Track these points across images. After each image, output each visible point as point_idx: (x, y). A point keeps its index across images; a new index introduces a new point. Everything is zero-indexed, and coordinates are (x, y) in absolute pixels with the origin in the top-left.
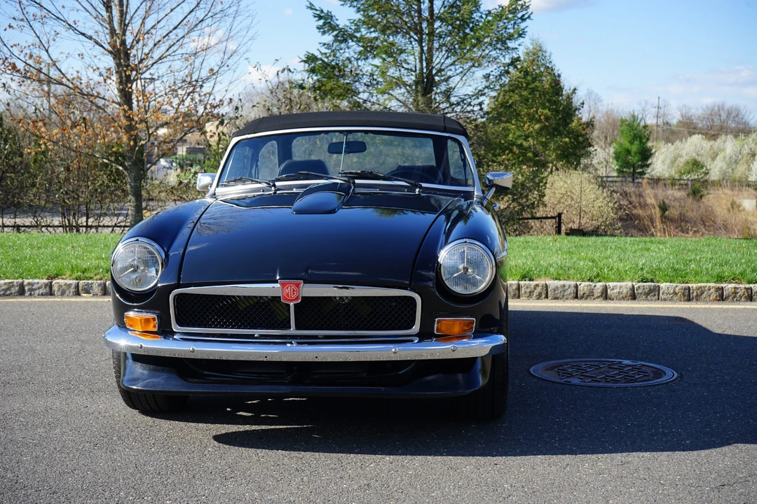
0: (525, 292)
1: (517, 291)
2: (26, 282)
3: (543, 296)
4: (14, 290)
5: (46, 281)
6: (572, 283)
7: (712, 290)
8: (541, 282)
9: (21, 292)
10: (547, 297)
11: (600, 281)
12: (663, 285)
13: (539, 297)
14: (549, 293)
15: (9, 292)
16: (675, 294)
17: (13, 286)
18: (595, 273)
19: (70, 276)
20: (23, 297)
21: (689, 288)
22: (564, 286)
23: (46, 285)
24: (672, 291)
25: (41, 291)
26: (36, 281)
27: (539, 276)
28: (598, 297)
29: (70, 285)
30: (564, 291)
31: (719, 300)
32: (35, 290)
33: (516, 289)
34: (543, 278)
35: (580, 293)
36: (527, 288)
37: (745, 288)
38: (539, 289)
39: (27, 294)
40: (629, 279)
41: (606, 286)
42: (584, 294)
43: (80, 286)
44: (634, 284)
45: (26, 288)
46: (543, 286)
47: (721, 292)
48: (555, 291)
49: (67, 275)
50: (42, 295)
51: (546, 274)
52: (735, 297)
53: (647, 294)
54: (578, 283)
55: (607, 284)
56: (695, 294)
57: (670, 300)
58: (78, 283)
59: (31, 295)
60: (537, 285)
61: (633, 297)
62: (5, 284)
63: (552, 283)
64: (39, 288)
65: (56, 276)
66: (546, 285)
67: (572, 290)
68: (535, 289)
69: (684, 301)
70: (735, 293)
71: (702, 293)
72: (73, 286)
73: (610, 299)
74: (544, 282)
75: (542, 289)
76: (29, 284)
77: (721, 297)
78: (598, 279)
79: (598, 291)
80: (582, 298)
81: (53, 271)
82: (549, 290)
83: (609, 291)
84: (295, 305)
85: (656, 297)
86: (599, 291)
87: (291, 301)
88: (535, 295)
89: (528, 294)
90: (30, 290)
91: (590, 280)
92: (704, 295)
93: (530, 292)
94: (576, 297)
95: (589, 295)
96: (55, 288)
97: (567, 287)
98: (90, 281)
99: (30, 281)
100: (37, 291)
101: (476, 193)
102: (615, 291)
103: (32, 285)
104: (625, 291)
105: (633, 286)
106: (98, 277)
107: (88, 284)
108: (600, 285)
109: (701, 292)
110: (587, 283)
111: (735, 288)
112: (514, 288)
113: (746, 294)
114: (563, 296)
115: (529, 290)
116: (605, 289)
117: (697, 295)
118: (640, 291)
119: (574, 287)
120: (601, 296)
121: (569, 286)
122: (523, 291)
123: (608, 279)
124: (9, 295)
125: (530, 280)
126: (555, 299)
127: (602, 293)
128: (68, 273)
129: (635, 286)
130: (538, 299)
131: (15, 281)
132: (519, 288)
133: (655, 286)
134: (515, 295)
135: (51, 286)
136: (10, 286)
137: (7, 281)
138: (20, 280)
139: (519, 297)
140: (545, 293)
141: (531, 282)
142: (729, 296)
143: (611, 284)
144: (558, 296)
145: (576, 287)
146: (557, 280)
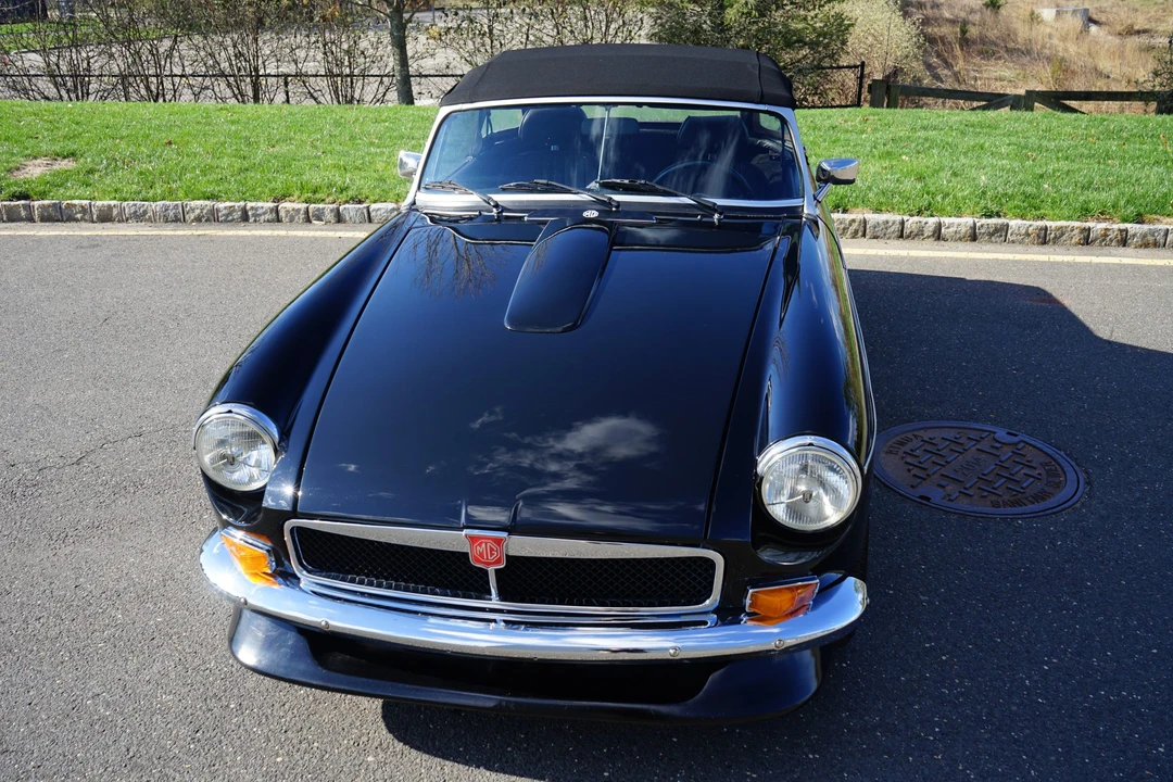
2: (249, 205)
3: (860, 234)
4: (237, 215)
5: (271, 205)
6: (898, 218)
7: (1076, 232)
8: (856, 215)
9: (245, 217)
10: (864, 235)
11: (932, 216)
12: (1014, 223)
14: (868, 231)
15: (230, 218)
16: (1028, 235)
17: (234, 211)
18: (926, 203)
19: (299, 197)
20: (246, 223)
21: (1046, 229)
22: (887, 222)
23: (272, 210)
24: (1024, 232)
25: (267, 217)
26: (260, 204)
27: (856, 206)
28: (928, 237)
29: (298, 210)
30: (886, 228)
31: (1083, 245)
32: (260, 215)
34: (860, 209)
35: (907, 231)
36: (841, 223)
37: (1119, 230)
38: (855, 226)
39: (252, 220)
40: (968, 211)
41: (940, 223)
42: (911, 232)
43: (310, 211)
44: (976, 220)
45: (250, 213)
46: (860, 221)
47: (1086, 234)
48: (875, 227)
49: (296, 197)
50: (268, 221)
51: (865, 202)
52: (1103, 240)
53: (991, 235)
54: (906, 218)
55: (942, 220)
56: (1052, 236)
57: (1020, 243)
58: (308, 208)
59: (255, 221)
60: (854, 221)
61: (974, 237)
62: (225, 208)
63: (872, 218)
64: (264, 213)
65: (283, 197)
66: (865, 221)
67: (897, 227)
68: (850, 225)
69: (1038, 244)
70: (1106, 235)
71: (1063, 234)
72: (302, 212)
73: (943, 239)
74: (860, 217)
75: (859, 225)
76: (252, 208)
77: (1086, 240)
78: (929, 212)
79: (928, 231)
80: (908, 237)
81: (279, 193)
82: (868, 226)
83: (943, 230)
84: (496, 570)
85: (1003, 238)
86: (931, 229)
87: (489, 564)
90: (253, 215)
91: (919, 213)
92: (1064, 237)
93: (844, 229)
94: (901, 236)
95: (917, 235)
96: (282, 214)
97: (890, 224)
98: (321, 206)
99: (253, 204)
100: (262, 218)
101: (805, 211)
102: (951, 230)
103: (256, 209)
104: (963, 231)
105: (975, 224)
106: (331, 198)
107: (318, 209)
108: (932, 221)
109: (1062, 231)
110: (916, 219)
111: (1106, 229)
113: (1119, 238)
114: (885, 235)
115: (843, 226)
116: (939, 226)
117: (1055, 237)
118: (983, 231)
119: (900, 223)
120: (933, 235)
121: (894, 223)
123: (942, 212)
124: (231, 221)
125: (843, 213)
126: (874, 238)
127: (934, 232)
128: (297, 193)
129: (978, 225)
130: (853, 237)
131: (237, 204)
133: (1002, 225)
135: (277, 212)
136: (231, 210)
137: (228, 204)
138: (242, 203)
140: (863, 231)
141: (846, 216)
142: (1096, 239)
143: (946, 220)
144: (879, 234)
145: (902, 223)
146: (878, 210)
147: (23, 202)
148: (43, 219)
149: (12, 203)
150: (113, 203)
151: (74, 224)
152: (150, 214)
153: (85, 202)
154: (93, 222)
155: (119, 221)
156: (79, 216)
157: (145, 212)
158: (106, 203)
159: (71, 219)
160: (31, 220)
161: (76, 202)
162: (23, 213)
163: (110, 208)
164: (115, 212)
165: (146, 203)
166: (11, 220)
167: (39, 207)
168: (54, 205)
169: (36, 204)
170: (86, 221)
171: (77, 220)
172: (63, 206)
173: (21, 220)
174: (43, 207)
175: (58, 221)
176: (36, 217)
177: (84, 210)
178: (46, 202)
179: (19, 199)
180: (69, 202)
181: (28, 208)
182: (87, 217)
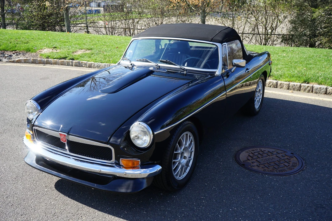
0: (303, 89)
1: (299, 88)
3: (311, 91)
6: (325, 87)
8: (310, 85)
10: (312, 92)
13: (309, 91)
14: (314, 90)
22: (321, 88)
30: (320, 90)
33: (299, 87)
34: (313, 83)
35: (328, 92)
36: (304, 87)
38: (309, 88)
42: (329, 92)
46: (311, 87)
48: (316, 90)
51: (316, 81)
54: (328, 87)
60: (309, 86)
63: (316, 86)
66: (313, 87)
67: (324, 90)
68: (307, 88)
74: (312, 85)
75: (311, 88)
80: (328, 94)
82: (314, 89)
88: (307, 90)
89: (304, 90)
93: (305, 89)
94: (326, 93)
97: (322, 89)
112: (298, 86)
114: (320, 92)
115: (304, 88)
119: (326, 89)
121: (323, 88)
122: (302, 88)
125: (307, 83)
132: (300, 86)
134: (298, 89)
139: (300, 90)
140: (312, 90)
141: (307, 85)
144: (317, 92)
145: (327, 89)
146: (320, 84)
147: (71, 61)
148: (75, 66)
149: (69, 61)
150: (92, 62)
151: (82, 67)
152: (101, 66)
153: (86, 62)
154: (87, 67)
155: (93, 68)
156: (84, 65)
157: (100, 66)
158: (91, 62)
159: (82, 66)
160: (72, 66)
161: (84, 62)
162: (71, 64)
163: (91, 64)
164: (93, 65)
165: (101, 63)
166: (68, 65)
167: (75, 62)
168: (78, 62)
169: (74, 61)
170: (85, 67)
171: (83, 67)
172: (80, 63)
173: (70, 65)
174: (76, 63)
175: (79, 66)
176: (74, 65)
177: (85, 64)
178: (77, 61)
179: (71, 60)
180: (82, 61)
181: (72, 62)
182: (86, 66)
